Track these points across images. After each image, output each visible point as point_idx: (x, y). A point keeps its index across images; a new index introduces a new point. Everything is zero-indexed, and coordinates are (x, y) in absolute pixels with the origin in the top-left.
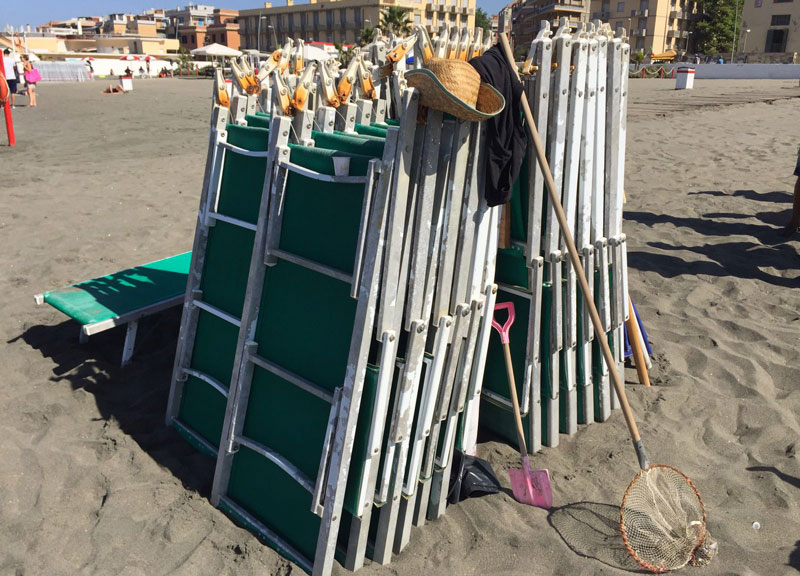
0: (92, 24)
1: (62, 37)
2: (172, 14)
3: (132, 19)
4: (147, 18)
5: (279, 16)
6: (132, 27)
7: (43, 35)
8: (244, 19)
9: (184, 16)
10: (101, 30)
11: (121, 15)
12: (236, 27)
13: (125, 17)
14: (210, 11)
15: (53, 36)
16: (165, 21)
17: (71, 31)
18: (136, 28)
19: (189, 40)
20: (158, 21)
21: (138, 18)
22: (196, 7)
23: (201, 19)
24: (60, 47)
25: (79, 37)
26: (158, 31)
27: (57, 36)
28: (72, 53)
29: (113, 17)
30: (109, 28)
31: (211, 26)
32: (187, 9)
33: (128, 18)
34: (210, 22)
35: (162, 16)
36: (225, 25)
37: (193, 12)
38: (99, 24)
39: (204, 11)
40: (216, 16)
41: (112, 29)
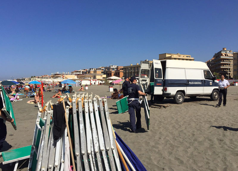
0: (85, 71)
1: (76, 75)
2: (106, 68)
3: (95, 69)
4: (99, 69)
5: (134, 68)
6: (95, 72)
7: (72, 74)
8: (125, 69)
9: (109, 68)
10: (87, 73)
11: (92, 69)
12: (122, 71)
13: (93, 69)
14: (116, 67)
15: (74, 74)
16: (104, 70)
17: (79, 73)
18: (96, 72)
19: (110, 74)
20: (102, 70)
21: (97, 69)
22: (112, 66)
23: (113, 69)
24: (76, 77)
25: (81, 75)
26: (102, 72)
27: (75, 75)
28: (78, 79)
29: (90, 69)
30: (89, 72)
31: (116, 71)
32: (110, 66)
33: (94, 69)
34: (116, 70)
35: (103, 68)
36: (119, 70)
37: (111, 67)
38: (87, 71)
39: (114, 67)
40: (117, 68)
41: (90, 72)
